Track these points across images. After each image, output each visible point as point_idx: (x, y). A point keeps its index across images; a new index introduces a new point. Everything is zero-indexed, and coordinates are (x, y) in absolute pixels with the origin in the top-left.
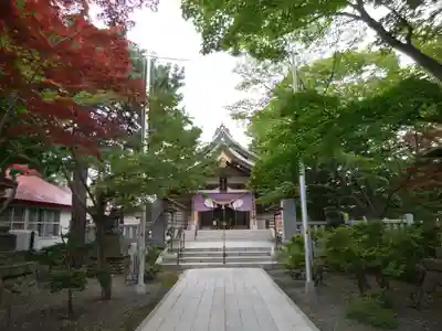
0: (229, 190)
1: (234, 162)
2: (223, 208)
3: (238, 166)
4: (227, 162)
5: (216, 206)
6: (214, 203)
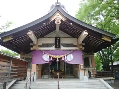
1: (67, 20)
2: (58, 60)
3: (71, 24)
4: (62, 21)
5: (51, 59)
6: (50, 57)
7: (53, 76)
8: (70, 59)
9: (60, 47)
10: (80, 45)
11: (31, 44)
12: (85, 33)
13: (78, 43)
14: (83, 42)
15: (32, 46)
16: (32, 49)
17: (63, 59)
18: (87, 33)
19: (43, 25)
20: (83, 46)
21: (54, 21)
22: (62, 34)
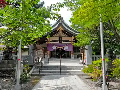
0: (63, 43)
1: (65, 31)
2: (60, 49)
3: (67, 32)
4: (62, 31)
5: (57, 49)
6: (56, 47)
7: (58, 57)
8: (66, 48)
9: (61, 42)
10: (72, 41)
11: (46, 40)
12: (73, 37)
13: (71, 40)
14: (74, 39)
15: (47, 41)
16: (46, 43)
17: (63, 49)
18: (74, 37)
19: (53, 33)
20: (74, 41)
21: (59, 31)
22: (63, 35)
